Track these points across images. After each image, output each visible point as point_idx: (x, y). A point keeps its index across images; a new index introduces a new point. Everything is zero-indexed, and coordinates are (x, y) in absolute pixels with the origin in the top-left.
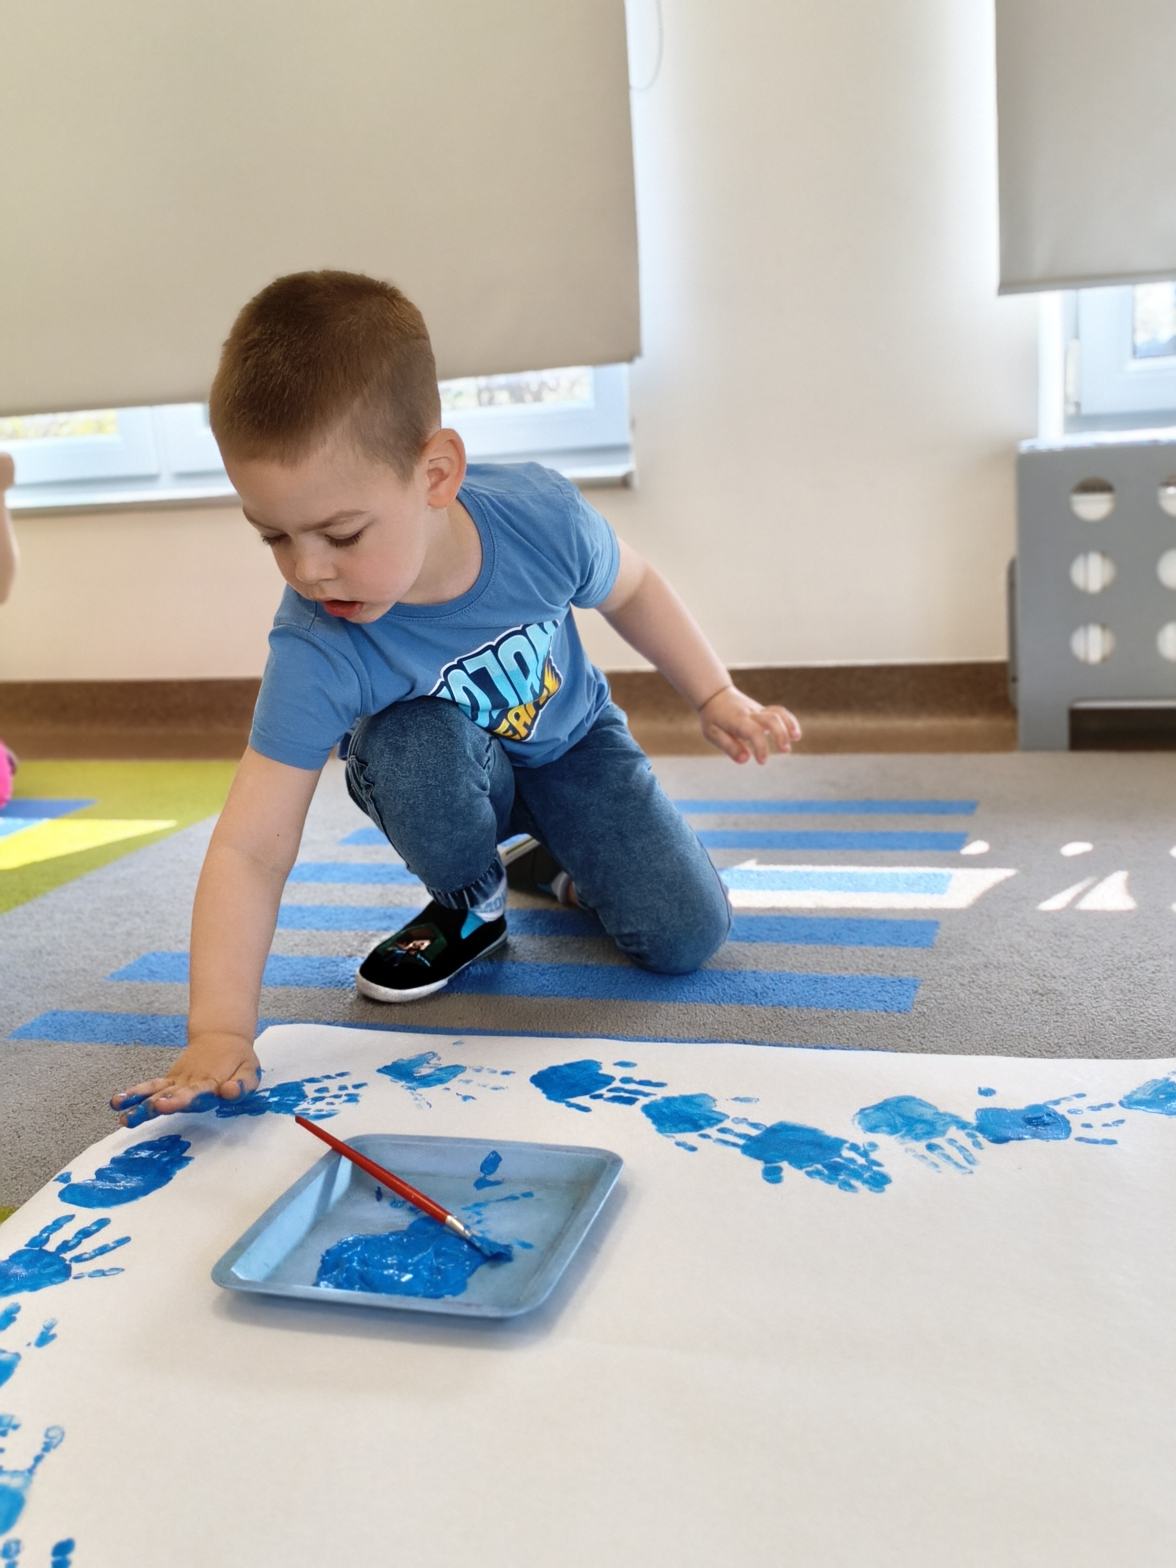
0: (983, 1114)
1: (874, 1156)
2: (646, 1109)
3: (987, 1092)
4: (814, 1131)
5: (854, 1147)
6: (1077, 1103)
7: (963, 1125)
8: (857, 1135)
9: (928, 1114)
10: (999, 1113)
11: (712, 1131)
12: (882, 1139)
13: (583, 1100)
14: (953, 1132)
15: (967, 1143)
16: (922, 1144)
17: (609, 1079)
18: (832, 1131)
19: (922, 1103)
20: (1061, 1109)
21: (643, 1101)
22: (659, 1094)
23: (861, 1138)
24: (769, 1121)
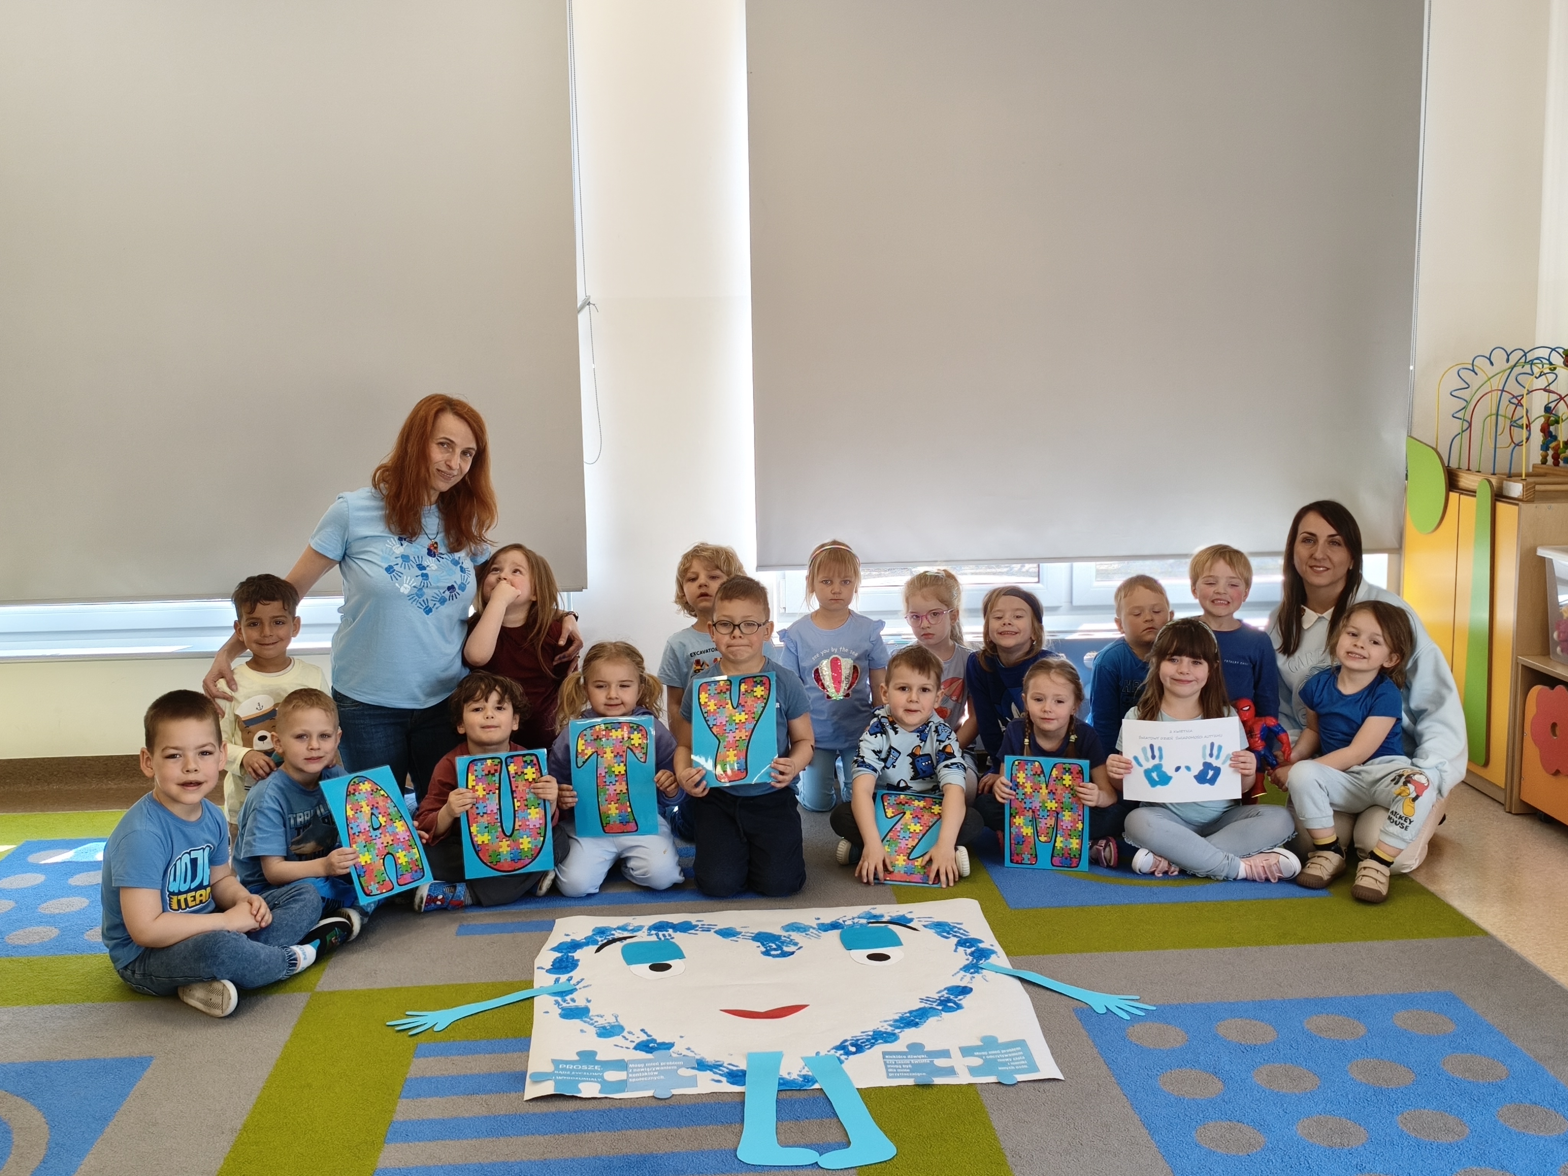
0: (818, 925)
1: (791, 938)
2: (716, 932)
3: (818, 919)
4: (770, 934)
5: (784, 937)
6: (844, 919)
7: (814, 928)
8: (783, 933)
9: (802, 926)
10: (823, 924)
11: (740, 936)
12: (791, 933)
13: (693, 931)
14: (811, 930)
15: (817, 933)
16: (804, 934)
17: (697, 926)
18: (777, 934)
19: (799, 924)
20: (841, 921)
21: (712, 931)
22: (717, 928)
23: (786, 934)
24: (756, 932)
